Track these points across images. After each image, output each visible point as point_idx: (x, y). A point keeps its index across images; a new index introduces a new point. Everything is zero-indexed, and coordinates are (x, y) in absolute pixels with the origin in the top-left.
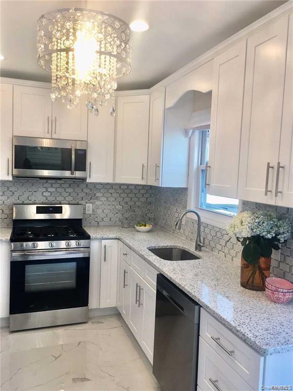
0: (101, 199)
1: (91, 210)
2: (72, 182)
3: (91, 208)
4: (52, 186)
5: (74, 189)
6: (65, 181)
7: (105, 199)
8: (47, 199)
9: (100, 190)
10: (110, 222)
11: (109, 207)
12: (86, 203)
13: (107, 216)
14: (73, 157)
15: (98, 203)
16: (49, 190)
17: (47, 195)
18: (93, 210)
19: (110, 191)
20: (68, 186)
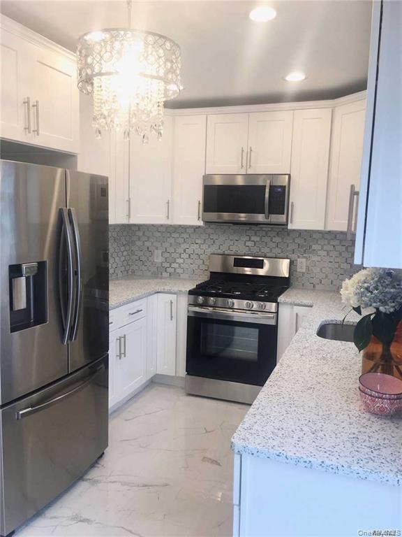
0: (319, 253)
1: (304, 268)
2: (281, 230)
3: (304, 264)
4: (256, 234)
5: (283, 239)
6: (272, 228)
7: (325, 253)
8: (250, 250)
9: (317, 240)
10: (331, 286)
11: (330, 265)
12: (299, 257)
13: (327, 276)
14: (267, 195)
15: (315, 258)
16: (253, 238)
17: (250, 245)
18: (308, 268)
19: (332, 242)
20: (275, 234)
